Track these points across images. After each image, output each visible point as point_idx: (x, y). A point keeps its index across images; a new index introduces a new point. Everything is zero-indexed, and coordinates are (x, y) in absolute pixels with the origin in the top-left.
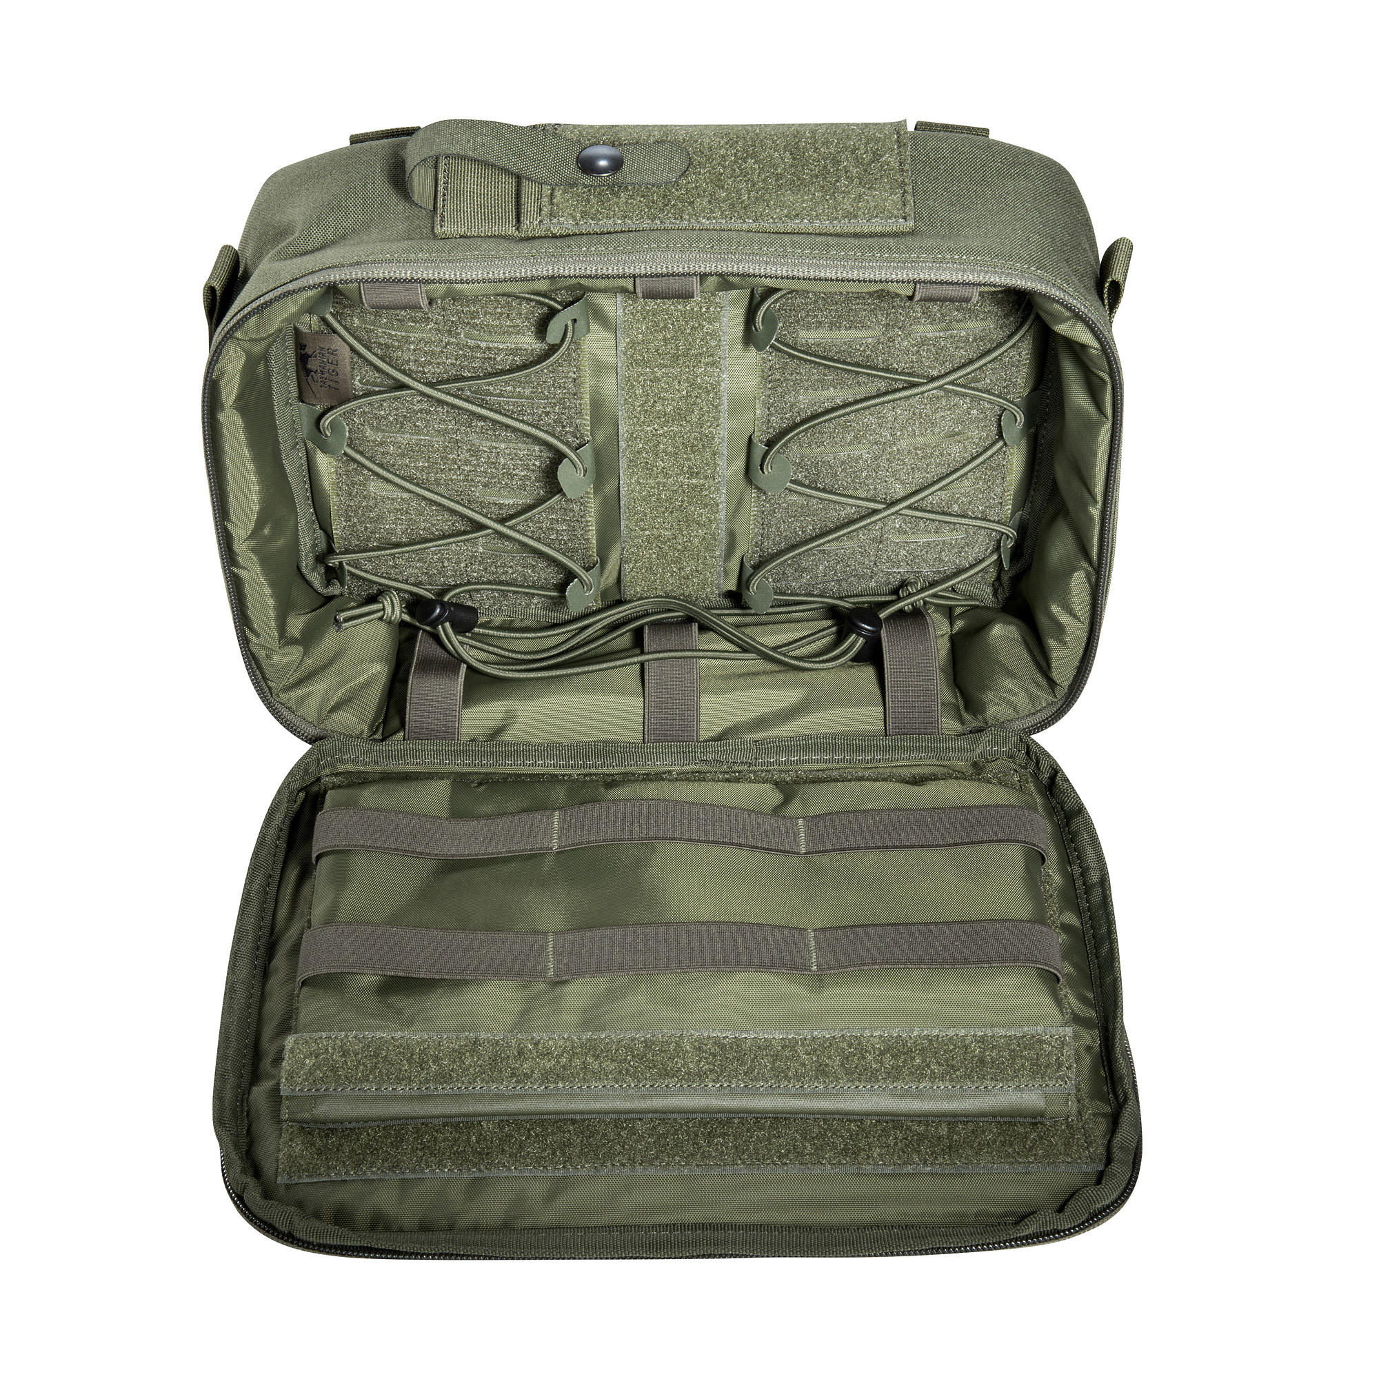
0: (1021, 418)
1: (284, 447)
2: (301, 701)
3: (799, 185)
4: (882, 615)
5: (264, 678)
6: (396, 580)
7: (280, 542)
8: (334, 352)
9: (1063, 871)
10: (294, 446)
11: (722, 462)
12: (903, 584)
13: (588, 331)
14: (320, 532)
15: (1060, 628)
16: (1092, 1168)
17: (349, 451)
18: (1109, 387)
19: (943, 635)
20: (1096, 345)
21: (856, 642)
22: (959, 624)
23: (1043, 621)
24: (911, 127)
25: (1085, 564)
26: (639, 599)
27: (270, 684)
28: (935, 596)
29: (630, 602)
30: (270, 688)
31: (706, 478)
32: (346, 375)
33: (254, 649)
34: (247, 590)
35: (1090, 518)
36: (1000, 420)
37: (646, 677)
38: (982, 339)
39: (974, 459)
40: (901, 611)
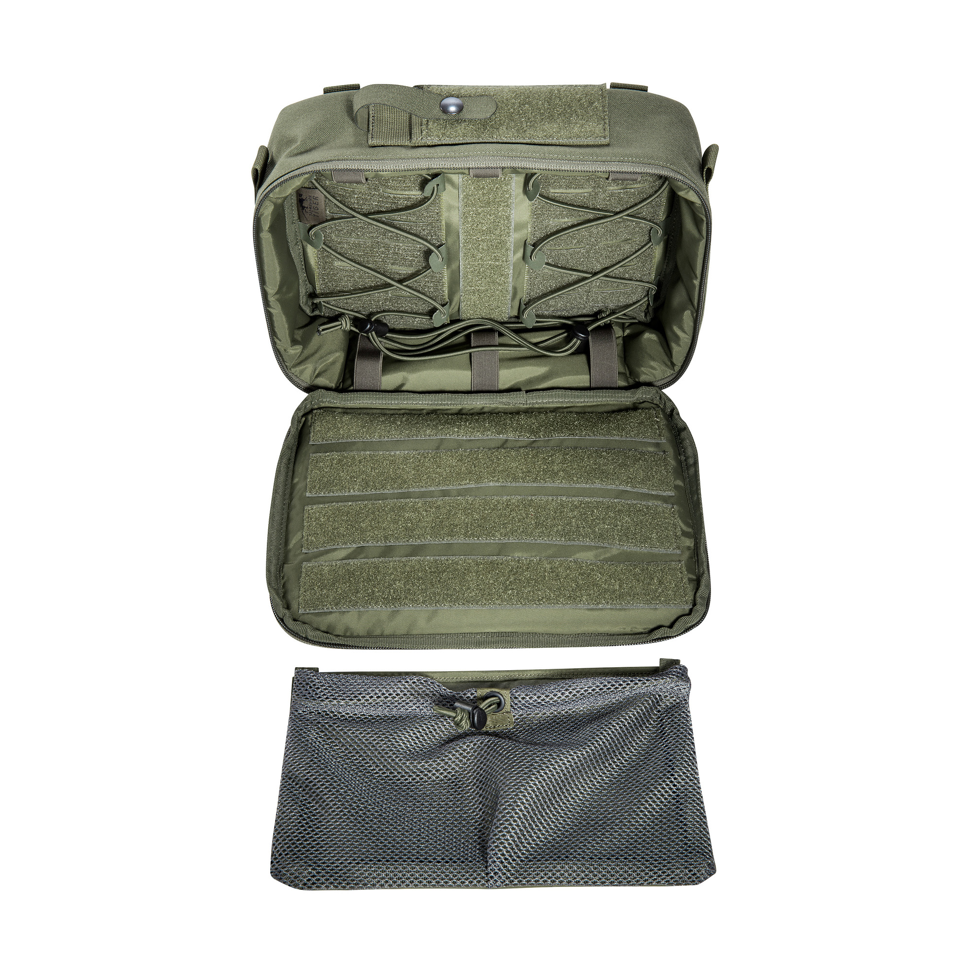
0: (660, 232)
1: (291, 245)
2: (302, 372)
3: (551, 118)
4: (589, 329)
5: (284, 361)
6: (347, 310)
7: (291, 295)
8: (316, 198)
9: (676, 458)
10: (296, 244)
11: (511, 253)
12: (600, 312)
13: (445, 189)
14: (309, 285)
15: (677, 338)
16: (687, 608)
17: (324, 246)
18: (705, 222)
19: (619, 337)
20: (699, 202)
21: (576, 343)
22: (627, 332)
23: (669, 334)
24: (608, 87)
25: (691, 307)
26: (469, 319)
27: (286, 364)
28: (617, 318)
29: (464, 320)
30: (286, 366)
31: (503, 261)
32: (322, 210)
33: (279, 347)
34: (274, 319)
35: (694, 286)
36: (650, 232)
37: (472, 360)
38: (642, 193)
39: (636, 252)
40: (599, 326)
